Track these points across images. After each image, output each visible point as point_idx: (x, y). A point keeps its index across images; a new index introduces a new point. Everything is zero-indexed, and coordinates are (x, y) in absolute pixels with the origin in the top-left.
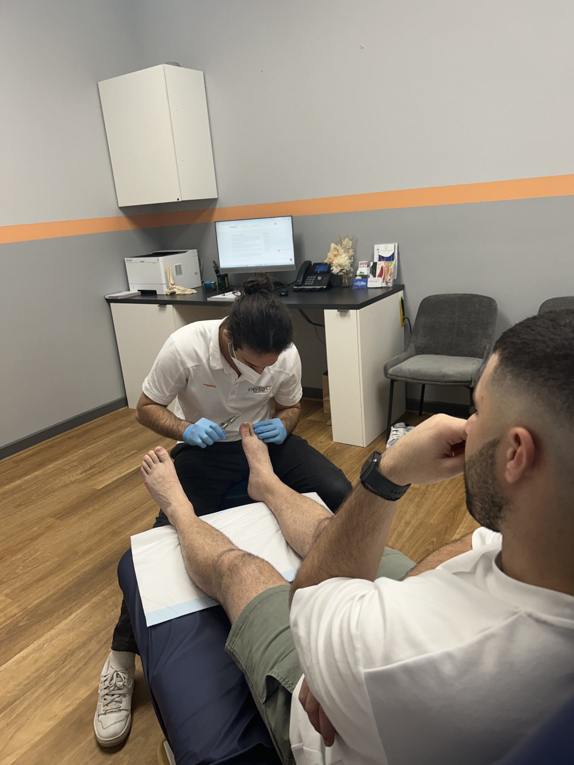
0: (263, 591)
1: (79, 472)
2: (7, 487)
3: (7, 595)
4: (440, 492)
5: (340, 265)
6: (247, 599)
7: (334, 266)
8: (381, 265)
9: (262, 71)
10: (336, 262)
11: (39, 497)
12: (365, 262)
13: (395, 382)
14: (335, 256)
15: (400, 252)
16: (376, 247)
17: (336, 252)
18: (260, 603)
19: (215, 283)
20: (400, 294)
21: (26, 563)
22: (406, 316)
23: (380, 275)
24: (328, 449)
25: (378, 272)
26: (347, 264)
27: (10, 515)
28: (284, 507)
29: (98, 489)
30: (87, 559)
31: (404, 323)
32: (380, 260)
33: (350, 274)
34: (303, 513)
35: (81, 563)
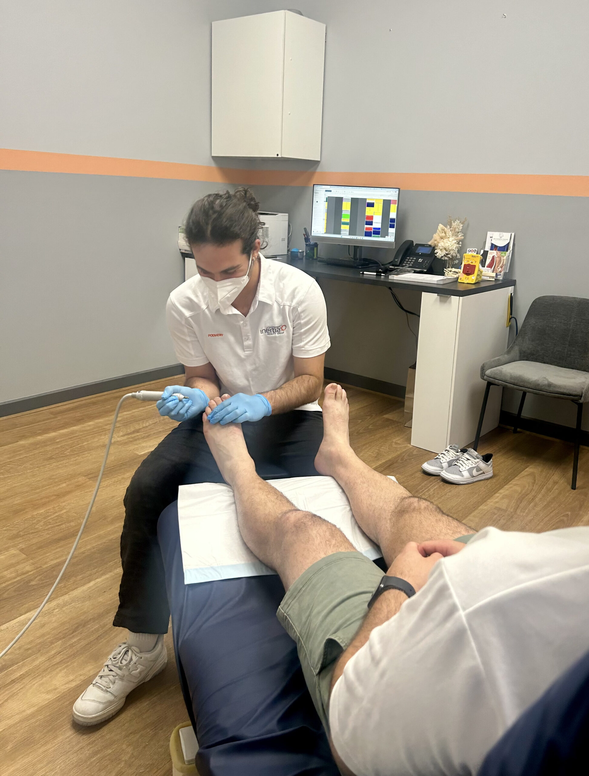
0: (332, 553)
1: (121, 434)
2: (39, 438)
3: (22, 550)
4: (529, 518)
5: (445, 249)
6: (313, 559)
7: (439, 249)
8: (492, 254)
9: (390, 30)
10: (441, 244)
11: (73, 453)
12: (474, 249)
13: (491, 386)
14: (442, 238)
15: (515, 243)
16: (489, 234)
17: (443, 234)
18: (327, 565)
19: (303, 252)
20: (510, 289)
21: (49, 519)
22: (513, 316)
23: (490, 266)
24: (404, 452)
25: (488, 261)
26: (454, 248)
27: (38, 467)
28: (359, 481)
29: (140, 454)
30: (116, 526)
31: (510, 323)
32: (491, 249)
33: (455, 260)
34: (382, 489)
35: (109, 529)
